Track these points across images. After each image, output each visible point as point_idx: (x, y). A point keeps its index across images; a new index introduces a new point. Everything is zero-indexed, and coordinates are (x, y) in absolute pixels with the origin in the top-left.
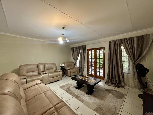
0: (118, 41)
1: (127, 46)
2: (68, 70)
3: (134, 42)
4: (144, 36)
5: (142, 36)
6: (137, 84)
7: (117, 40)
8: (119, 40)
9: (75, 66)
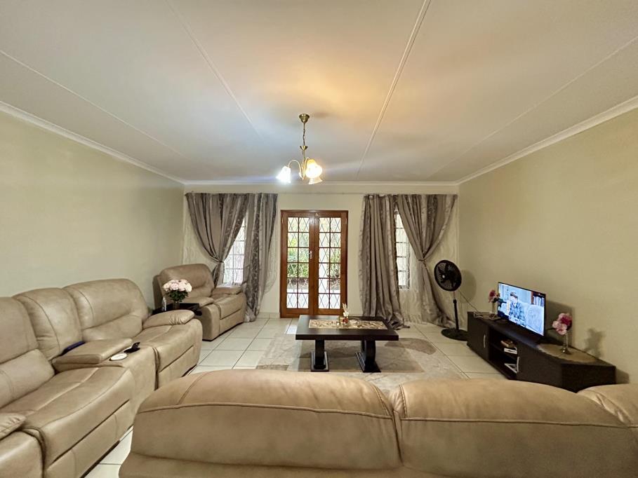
0: (387, 198)
1: (409, 217)
2: (210, 309)
3: (422, 207)
4: (438, 198)
5: (435, 197)
6: (430, 310)
7: (385, 197)
8: (389, 196)
9: (215, 285)
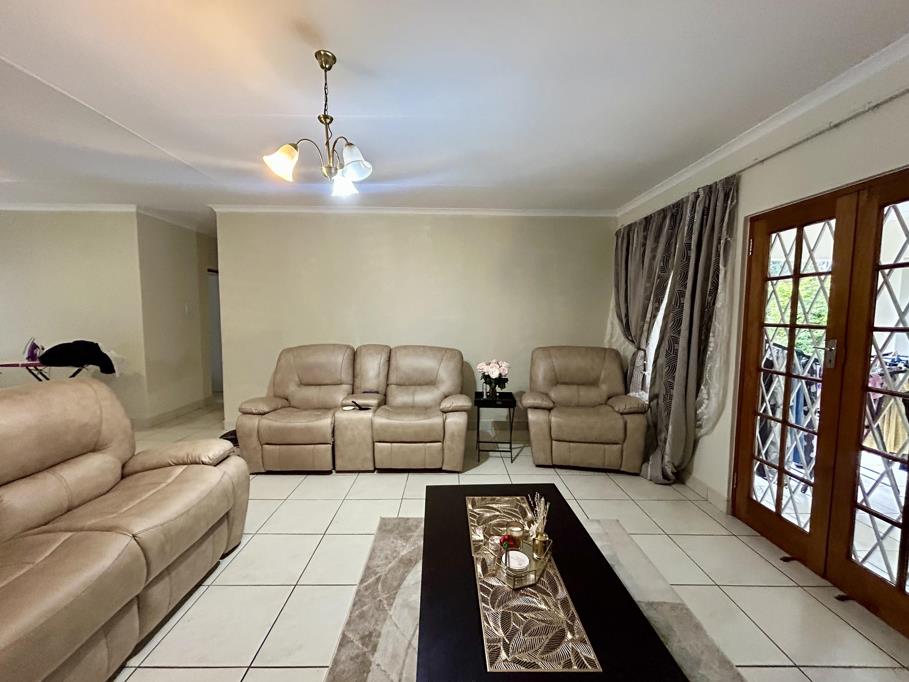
2: (532, 416)
9: (627, 391)
